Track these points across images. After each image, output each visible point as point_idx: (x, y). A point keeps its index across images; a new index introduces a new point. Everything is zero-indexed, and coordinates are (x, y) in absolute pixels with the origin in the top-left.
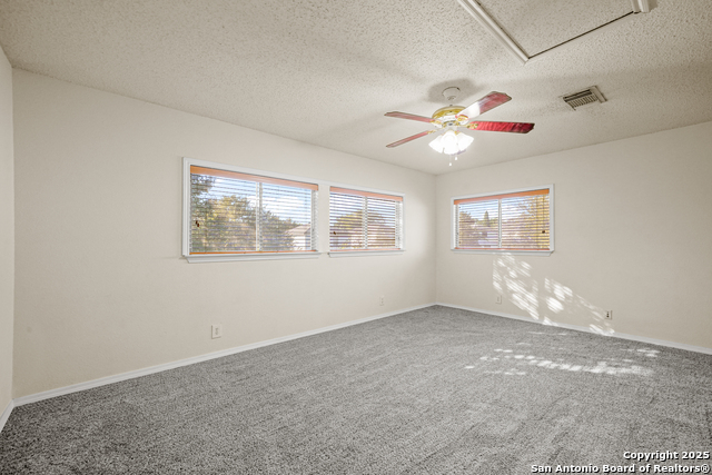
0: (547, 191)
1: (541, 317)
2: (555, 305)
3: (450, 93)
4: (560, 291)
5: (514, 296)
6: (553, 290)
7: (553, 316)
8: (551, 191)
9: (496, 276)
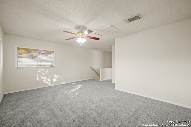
0: (53, 52)
1: (52, 84)
2: (55, 80)
3: (81, 28)
4: (56, 76)
5: (44, 80)
6: (54, 76)
7: (54, 83)
8: (55, 52)
9: (37, 75)
